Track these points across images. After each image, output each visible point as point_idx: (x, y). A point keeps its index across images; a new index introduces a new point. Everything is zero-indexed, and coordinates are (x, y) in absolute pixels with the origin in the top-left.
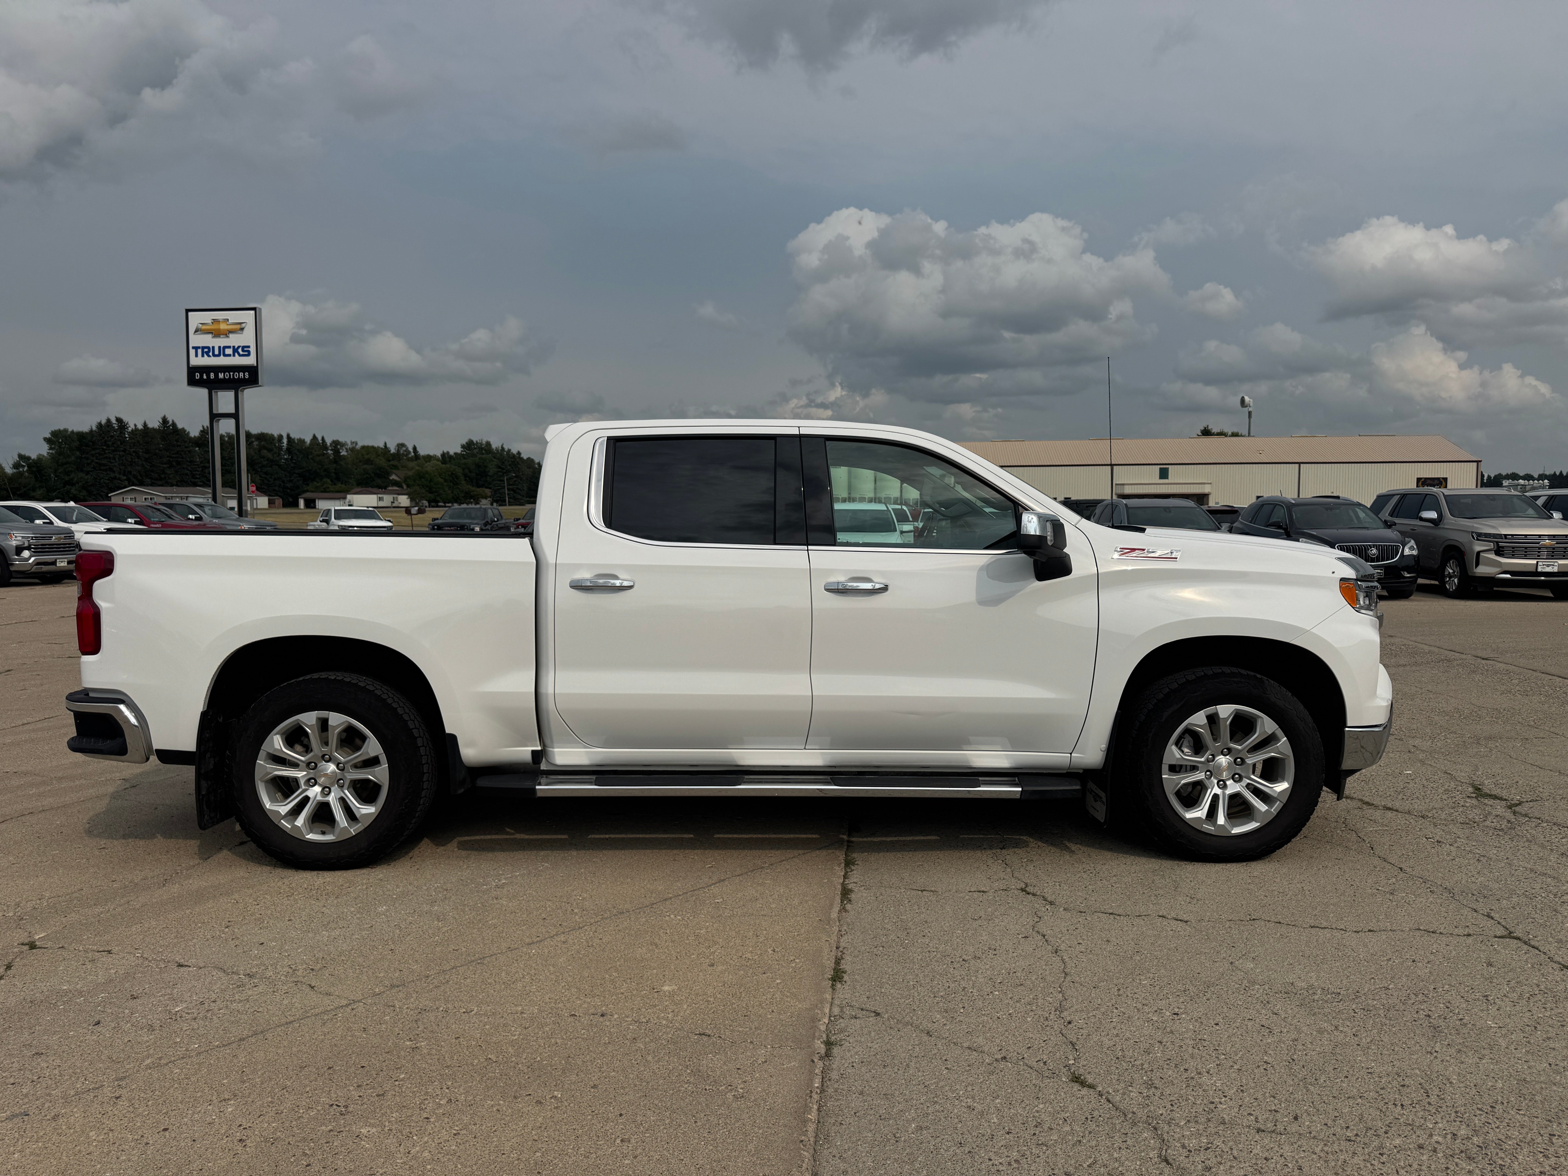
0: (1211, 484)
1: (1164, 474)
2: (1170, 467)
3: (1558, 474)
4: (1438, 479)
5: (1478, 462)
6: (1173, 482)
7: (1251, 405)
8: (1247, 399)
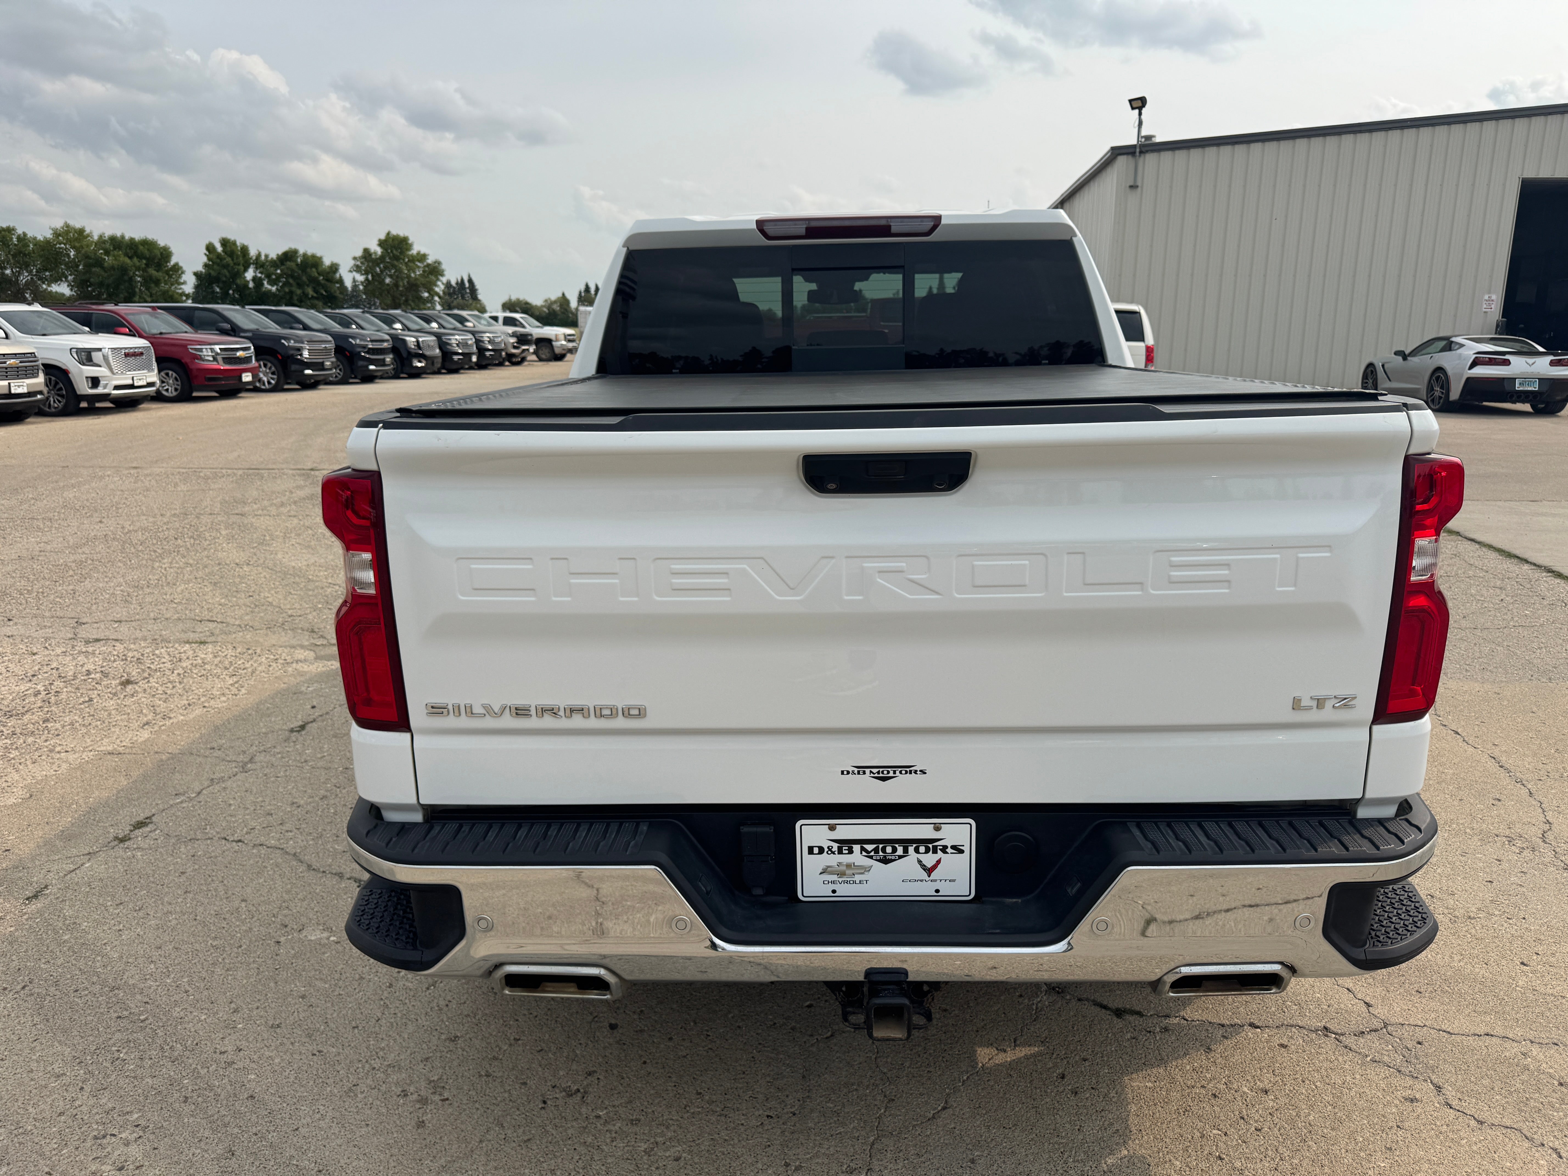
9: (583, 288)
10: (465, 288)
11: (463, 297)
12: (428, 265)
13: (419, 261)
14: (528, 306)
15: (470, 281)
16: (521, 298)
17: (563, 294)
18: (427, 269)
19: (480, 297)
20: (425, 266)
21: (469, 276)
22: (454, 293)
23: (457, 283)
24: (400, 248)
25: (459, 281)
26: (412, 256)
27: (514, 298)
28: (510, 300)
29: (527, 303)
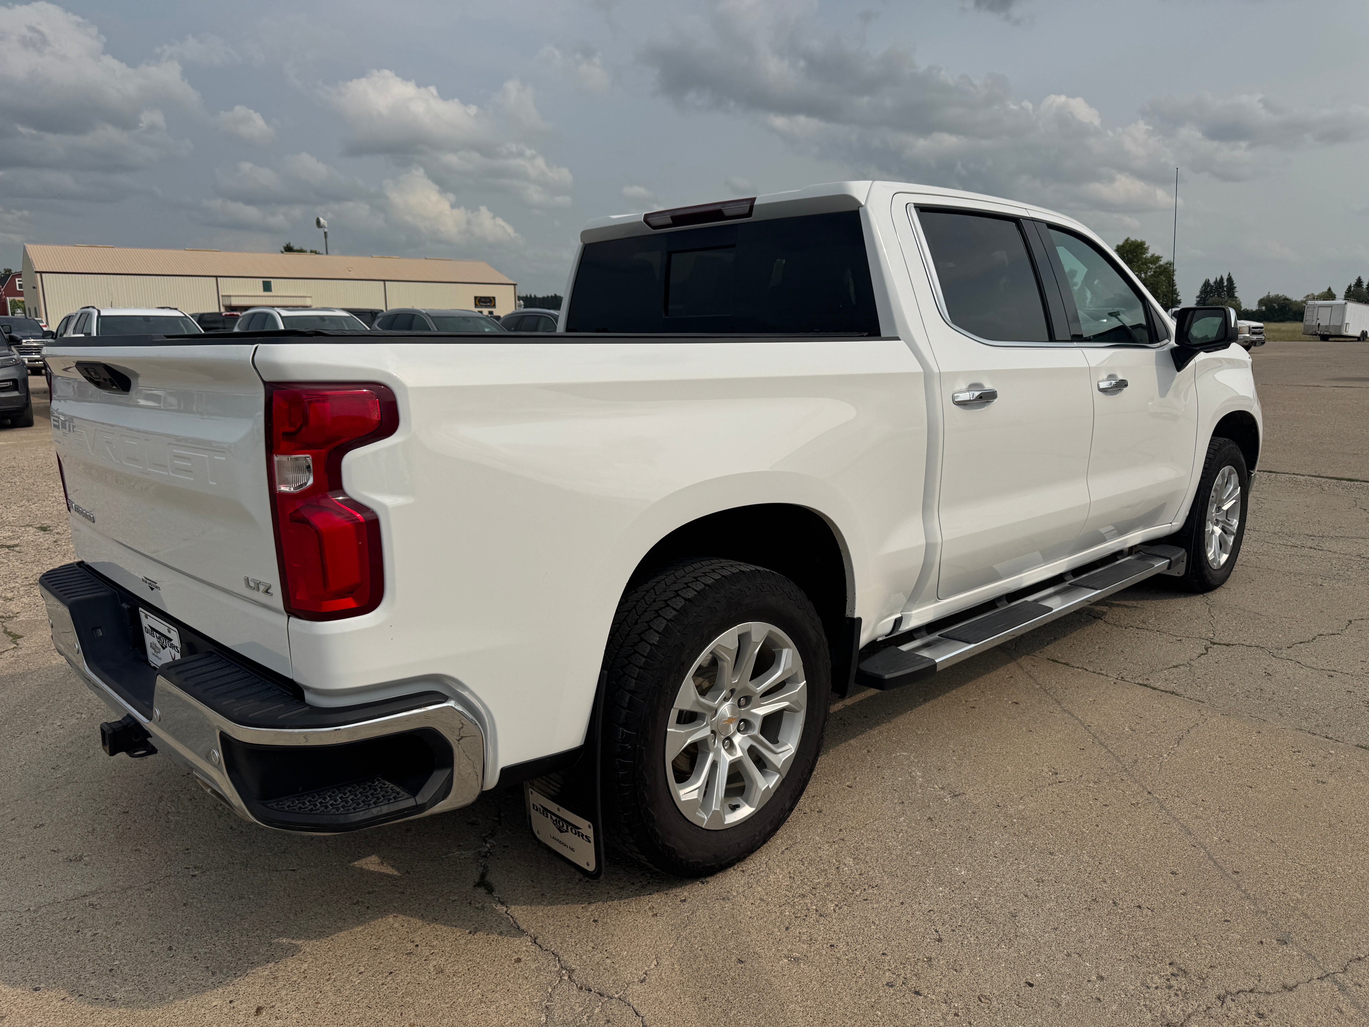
0: (311, 297)
1: (267, 287)
2: (272, 280)
3: (529, 296)
4: (489, 298)
5: (514, 285)
6: (276, 294)
7: (326, 226)
8: (322, 220)
9: (1353, 282)
10: (1223, 287)
11: (1219, 295)
12: (1161, 266)
13: (1152, 263)
14: (1287, 302)
15: (1230, 280)
16: (1281, 294)
17: (1329, 289)
18: (1158, 270)
19: (1236, 294)
20: (1157, 267)
21: (1229, 275)
22: (1211, 291)
23: (1215, 282)
24: (1136, 253)
25: (1218, 279)
26: (1146, 259)
27: (1273, 294)
28: (1268, 296)
29: (1286, 299)
